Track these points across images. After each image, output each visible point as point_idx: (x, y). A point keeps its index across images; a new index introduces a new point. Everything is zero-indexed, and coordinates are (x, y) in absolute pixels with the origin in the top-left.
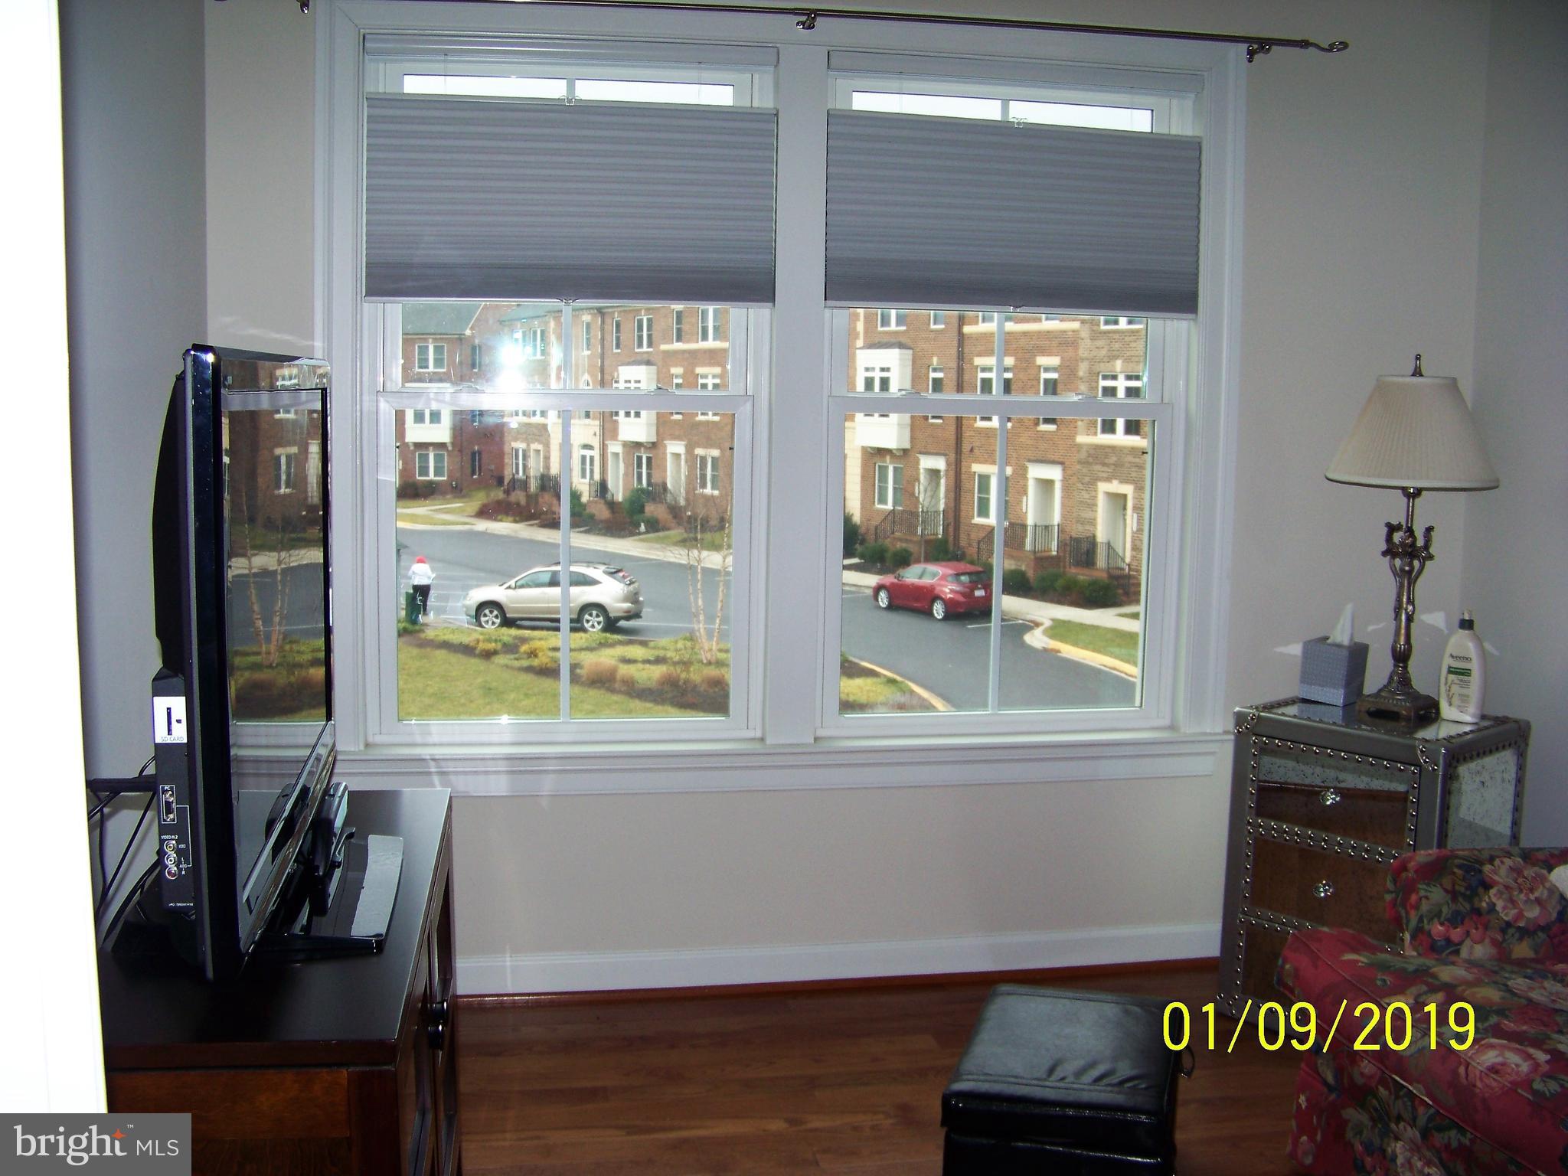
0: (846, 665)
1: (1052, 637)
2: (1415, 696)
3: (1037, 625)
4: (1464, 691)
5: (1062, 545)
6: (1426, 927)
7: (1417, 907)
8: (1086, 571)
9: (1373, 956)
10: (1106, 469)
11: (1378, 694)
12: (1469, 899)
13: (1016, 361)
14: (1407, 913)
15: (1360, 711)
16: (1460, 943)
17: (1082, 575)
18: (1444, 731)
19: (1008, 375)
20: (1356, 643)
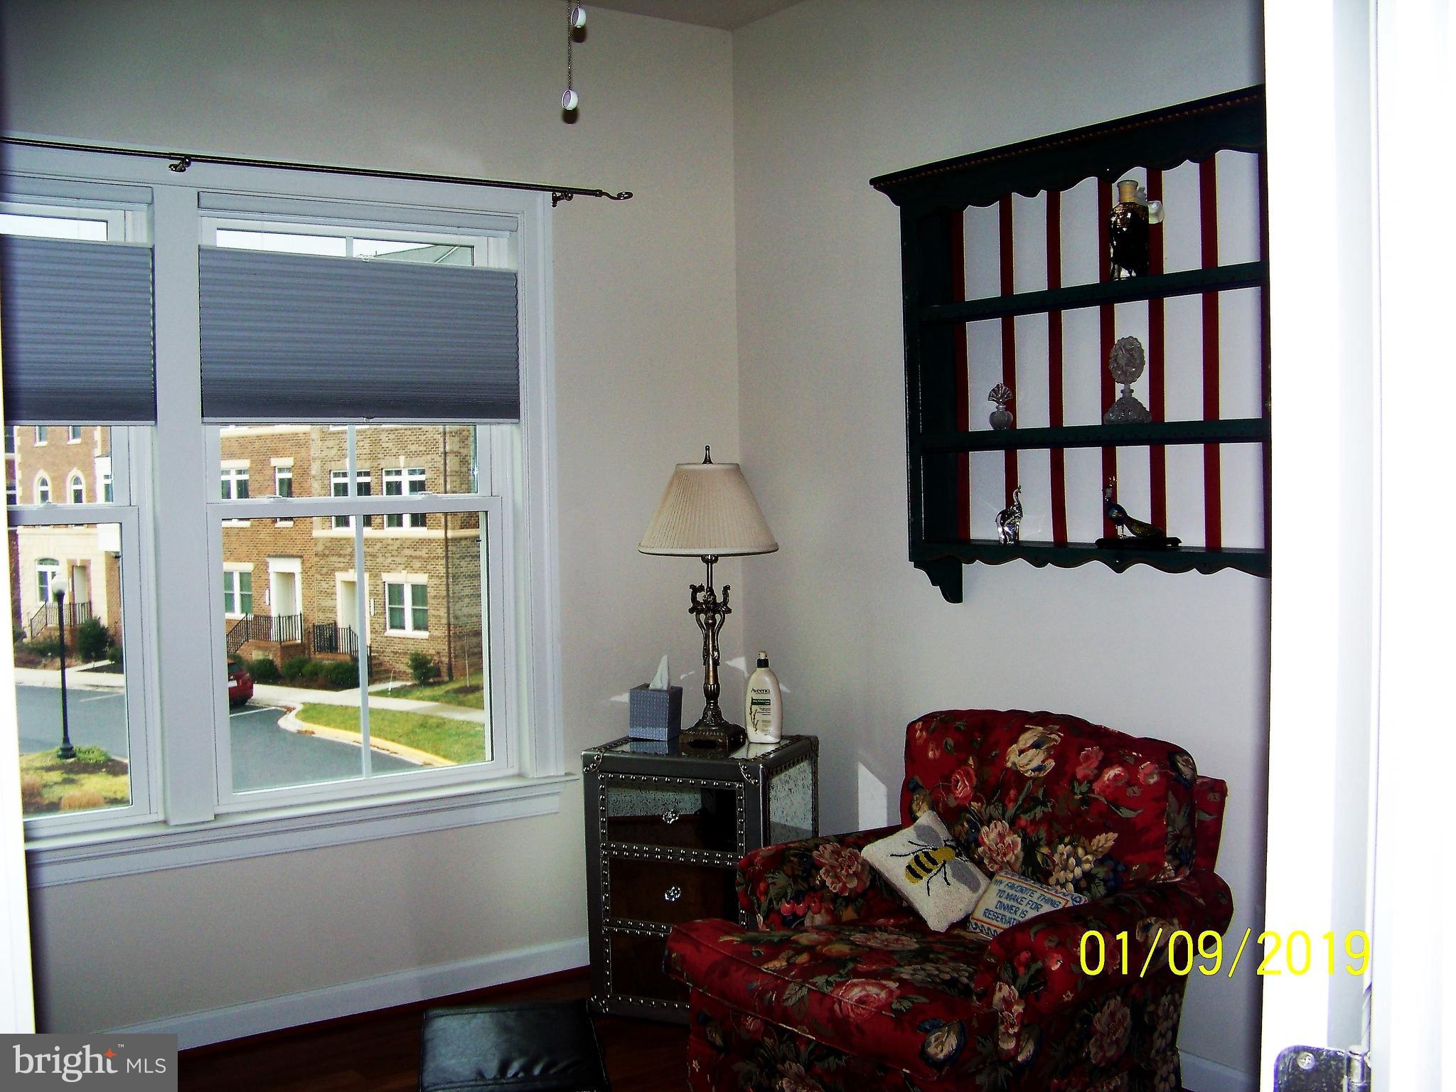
0: (110, 764)
1: (304, 720)
2: (724, 726)
3: (290, 710)
4: (766, 718)
5: (306, 633)
6: (776, 906)
7: (766, 893)
8: (330, 656)
9: (743, 935)
10: (342, 559)
11: (695, 728)
12: (806, 880)
13: (251, 463)
14: (758, 899)
15: (683, 743)
16: (804, 915)
17: (326, 660)
18: (754, 752)
19: (245, 477)
20: (672, 688)
